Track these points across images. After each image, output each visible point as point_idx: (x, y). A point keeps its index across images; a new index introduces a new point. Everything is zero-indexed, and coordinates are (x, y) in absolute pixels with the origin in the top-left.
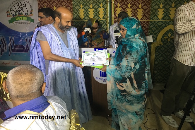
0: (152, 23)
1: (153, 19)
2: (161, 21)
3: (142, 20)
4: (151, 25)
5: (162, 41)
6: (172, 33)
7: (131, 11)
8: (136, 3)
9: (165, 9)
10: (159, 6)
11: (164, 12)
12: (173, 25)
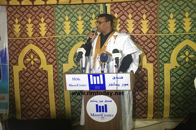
0: (161, 37)
1: (163, 32)
2: (173, 35)
3: (148, 33)
4: (160, 41)
5: (178, 62)
6: (190, 50)
7: (133, 23)
8: (139, 14)
9: (177, 19)
10: (168, 17)
11: (176, 24)
12: (190, 39)
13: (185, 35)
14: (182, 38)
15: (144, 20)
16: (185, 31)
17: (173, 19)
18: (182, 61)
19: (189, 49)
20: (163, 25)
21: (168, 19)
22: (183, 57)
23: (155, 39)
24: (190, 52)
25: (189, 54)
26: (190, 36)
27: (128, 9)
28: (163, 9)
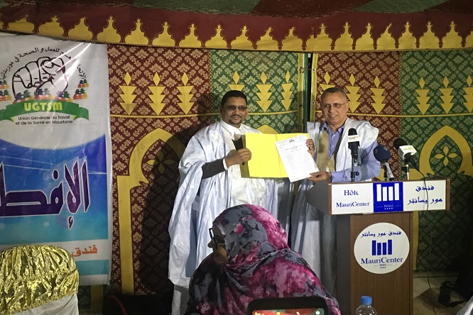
0: (406, 121)
1: (408, 111)
2: (425, 118)
3: (385, 113)
4: (404, 127)
5: (432, 165)
6: (451, 145)
7: (358, 93)
8: (368, 75)
9: (431, 89)
10: (416, 84)
11: (429, 98)
12: (450, 126)
13: (444, 118)
14: (439, 123)
15: (376, 87)
16: (443, 110)
17: (424, 88)
18: (438, 164)
19: (449, 143)
20: (409, 98)
21: (416, 88)
22: (439, 156)
23: (396, 123)
24: (450, 147)
25: (450, 151)
26: (452, 120)
27: (350, 66)
28: (408, 70)
